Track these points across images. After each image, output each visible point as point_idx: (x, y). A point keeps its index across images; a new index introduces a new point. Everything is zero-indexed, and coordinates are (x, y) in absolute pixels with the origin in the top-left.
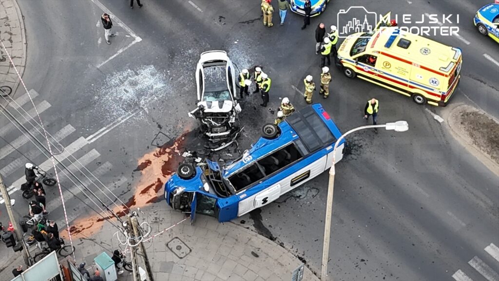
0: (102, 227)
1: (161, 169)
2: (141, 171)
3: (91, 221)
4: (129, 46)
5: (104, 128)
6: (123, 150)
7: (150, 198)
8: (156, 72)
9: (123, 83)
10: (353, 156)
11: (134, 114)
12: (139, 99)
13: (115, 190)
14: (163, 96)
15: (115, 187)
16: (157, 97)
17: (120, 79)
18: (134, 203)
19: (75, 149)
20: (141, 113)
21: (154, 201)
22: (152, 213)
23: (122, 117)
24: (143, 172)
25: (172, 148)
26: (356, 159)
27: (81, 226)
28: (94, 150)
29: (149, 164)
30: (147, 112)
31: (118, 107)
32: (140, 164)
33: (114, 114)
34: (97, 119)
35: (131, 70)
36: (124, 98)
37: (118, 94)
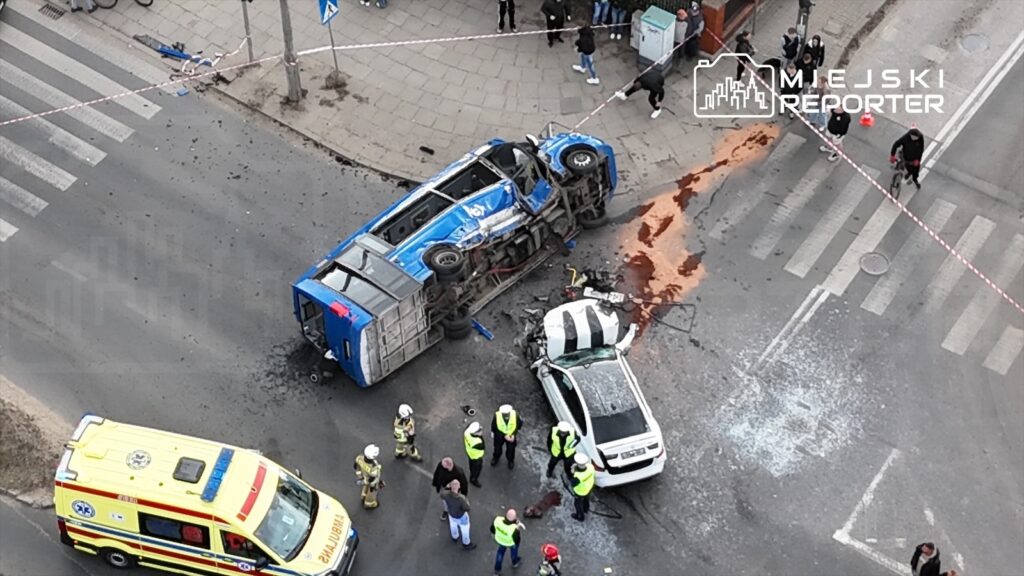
0: (713, 153)
1: (655, 265)
2: (691, 254)
3: (738, 158)
4: (854, 514)
5: (806, 318)
6: (746, 285)
7: (651, 212)
8: (761, 463)
9: (820, 423)
10: (283, 353)
11: (761, 359)
12: (767, 392)
13: (722, 214)
14: (719, 408)
15: (725, 219)
16: (731, 405)
17: (833, 431)
18: (676, 199)
19: (840, 270)
20: (748, 365)
21: (643, 210)
22: (635, 188)
23: (782, 349)
24: (685, 254)
25: (651, 307)
26: (275, 347)
27: (750, 148)
28: (802, 276)
29: (682, 269)
30: (734, 368)
31: (801, 368)
32: (699, 266)
33: (802, 353)
34: (832, 335)
35: (819, 456)
36: (800, 391)
37: (816, 396)
